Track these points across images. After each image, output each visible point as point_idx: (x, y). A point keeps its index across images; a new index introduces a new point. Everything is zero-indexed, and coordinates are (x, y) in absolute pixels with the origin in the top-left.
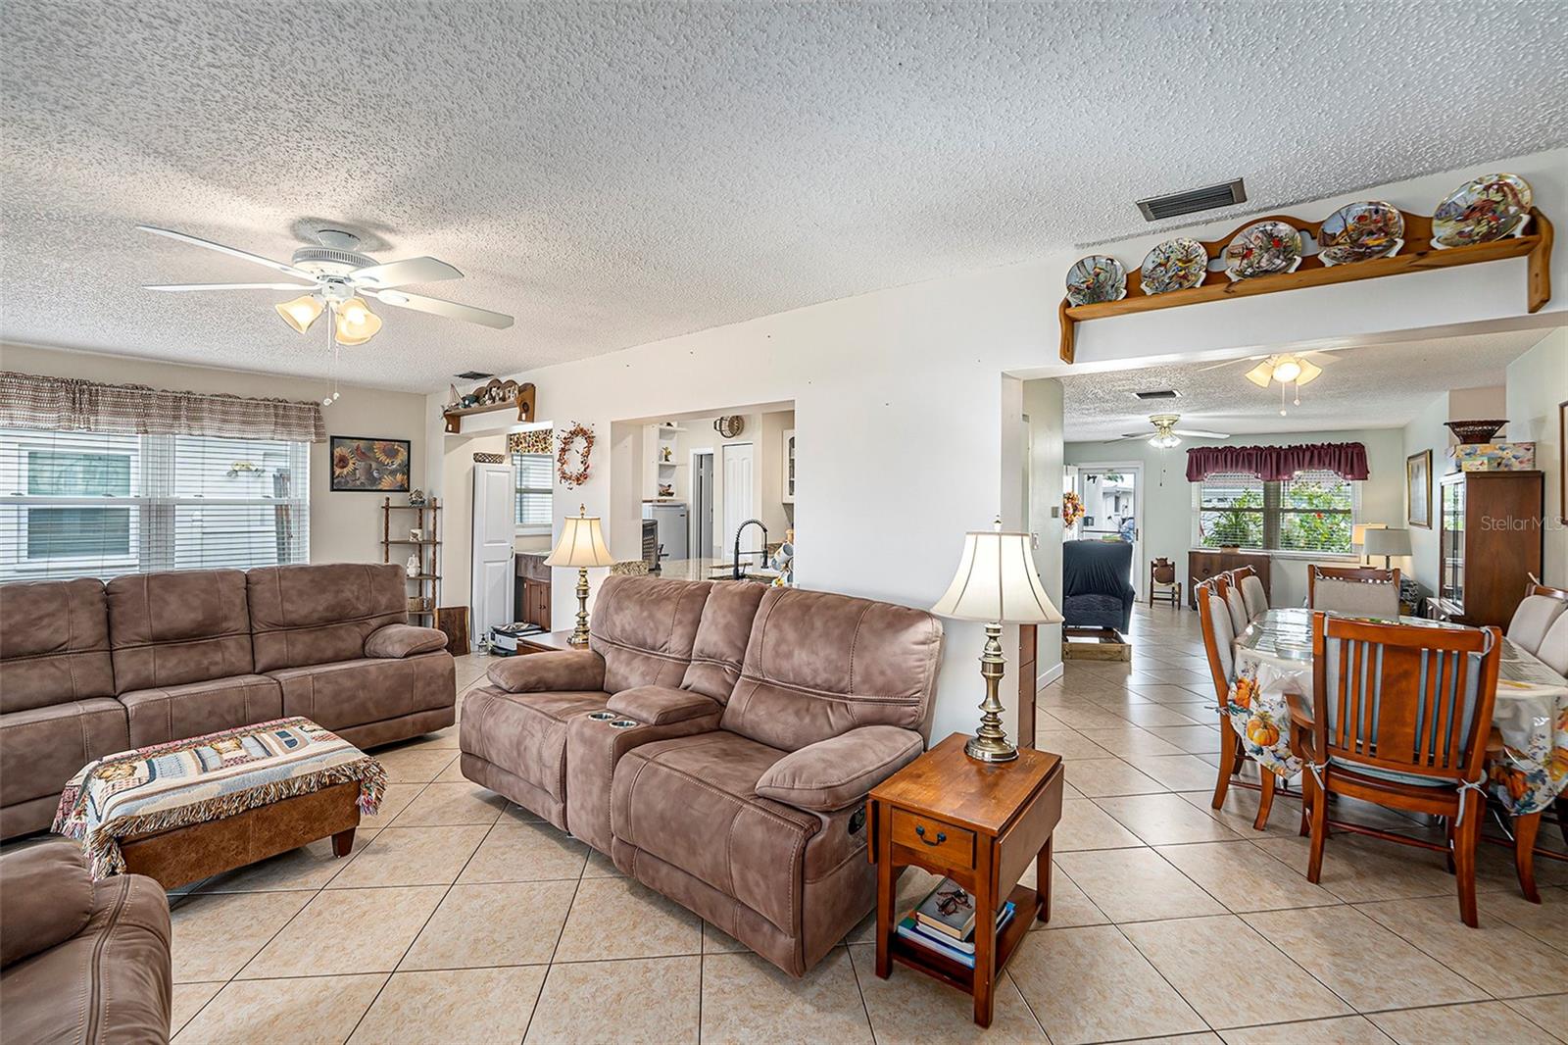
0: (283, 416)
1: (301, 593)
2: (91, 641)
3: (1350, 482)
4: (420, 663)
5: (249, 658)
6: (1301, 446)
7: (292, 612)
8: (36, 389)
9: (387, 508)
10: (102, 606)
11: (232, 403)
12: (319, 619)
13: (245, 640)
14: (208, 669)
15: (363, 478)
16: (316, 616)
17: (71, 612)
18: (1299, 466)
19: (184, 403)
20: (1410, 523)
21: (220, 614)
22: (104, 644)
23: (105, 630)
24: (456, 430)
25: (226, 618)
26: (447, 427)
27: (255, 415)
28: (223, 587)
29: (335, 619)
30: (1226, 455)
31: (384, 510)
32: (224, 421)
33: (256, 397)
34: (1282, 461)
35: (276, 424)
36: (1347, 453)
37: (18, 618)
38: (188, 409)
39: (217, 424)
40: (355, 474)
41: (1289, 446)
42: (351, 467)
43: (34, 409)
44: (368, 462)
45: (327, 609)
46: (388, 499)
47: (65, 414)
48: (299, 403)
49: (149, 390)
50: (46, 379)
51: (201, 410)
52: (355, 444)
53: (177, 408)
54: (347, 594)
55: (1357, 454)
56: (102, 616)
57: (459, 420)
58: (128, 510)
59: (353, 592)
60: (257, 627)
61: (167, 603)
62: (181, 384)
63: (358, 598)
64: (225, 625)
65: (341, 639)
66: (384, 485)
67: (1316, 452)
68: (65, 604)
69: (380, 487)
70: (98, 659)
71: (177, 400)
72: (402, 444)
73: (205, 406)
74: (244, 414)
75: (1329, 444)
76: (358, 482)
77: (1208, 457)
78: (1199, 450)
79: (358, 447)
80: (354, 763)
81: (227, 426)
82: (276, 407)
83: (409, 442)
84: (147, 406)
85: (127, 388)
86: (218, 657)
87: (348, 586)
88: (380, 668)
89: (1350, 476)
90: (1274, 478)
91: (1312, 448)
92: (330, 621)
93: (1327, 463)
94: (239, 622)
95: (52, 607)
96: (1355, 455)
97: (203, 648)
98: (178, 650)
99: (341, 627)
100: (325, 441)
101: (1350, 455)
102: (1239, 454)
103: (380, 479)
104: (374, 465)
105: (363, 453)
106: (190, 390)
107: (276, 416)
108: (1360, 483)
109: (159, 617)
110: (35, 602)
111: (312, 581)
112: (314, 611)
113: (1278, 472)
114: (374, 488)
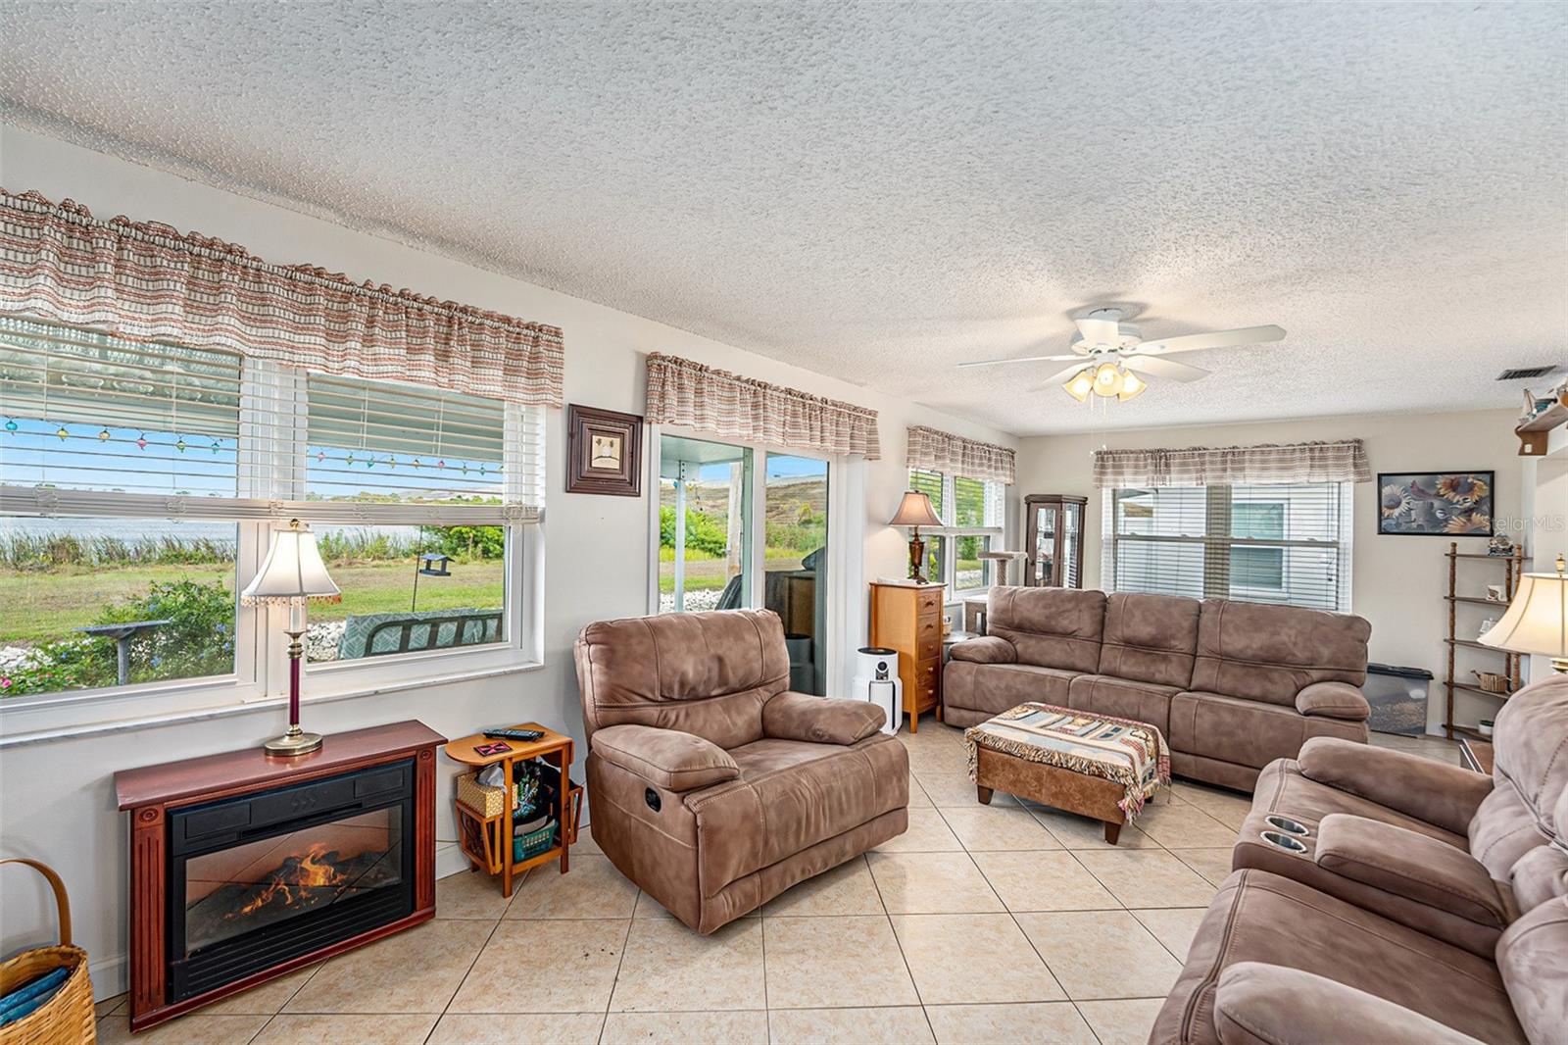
0: (1321, 458)
1: (1237, 628)
2: (1089, 634)
4: (1315, 725)
5: (1187, 675)
7: (1227, 644)
8: (1137, 459)
9: (1453, 556)
10: (1100, 611)
11: (1270, 452)
12: (1254, 656)
13: (1188, 660)
14: (1154, 674)
15: (1421, 521)
16: (1250, 652)
17: (1080, 611)
19: (1229, 457)
21: (1169, 633)
22: (1096, 638)
23: (1099, 628)
24: (1541, 449)
25: (1173, 637)
26: (1523, 448)
27: (1292, 460)
28: (1175, 611)
29: (1268, 662)
31: (1449, 559)
32: (1263, 469)
33: (1292, 443)
35: (1312, 466)
37: (1053, 609)
38: (1232, 462)
39: (1256, 473)
40: (1410, 515)
42: (1404, 507)
43: (1136, 473)
44: (1429, 501)
45: (1261, 649)
46: (1454, 545)
47: (1151, 475)
48: (1337, 443)
49: (1204, 449)
50: (1141, 452)
51: (1244, 461)
52: (1410, 480)
53: (1224, 462)
54: (1285, 638)
56: (1099, 618)
57: (1547, 435)
58: (1282, 550)
59: (1290, 636)
60: (1200, 651)
61: (1134, 616)
62: (1226, 441)
63: (1295, 644)
64: (1173, 643)
65: (1271, 681)
66: (1452, 527)
68: (1077, 605)
69: (1446, 530)
70: (1091, 647)
71: (1224, 454)
72: (1480, 477)
73: (1247, 457)
74: (1281, 460)
76: (1414, 525)
79: (1414, 484)
80: (1118, 767)
81: (1265, 473)
82: (1311, 450)
83: (1492, 473)
84: (1203, 463)
85: (1189, 450)
86: (1162, 667)
87: (1287, 630)
88: (1265, 715)
92: (1266, 661)
94: (1183, 644)
95: (1070, 606)
97: (1155, 657)
98: (1138, 654)
99: (1276, 670)
100: (1370, 480)
103: (1446, 520)
104: (1437, 504)
105: (1422, 491)
106: (1235, 445)
107: (1312, 459)
109: (1128, 626)
110: (1063, 601)
111: (1250, 619)
112: (1248, 647)
114: (1437, 531)
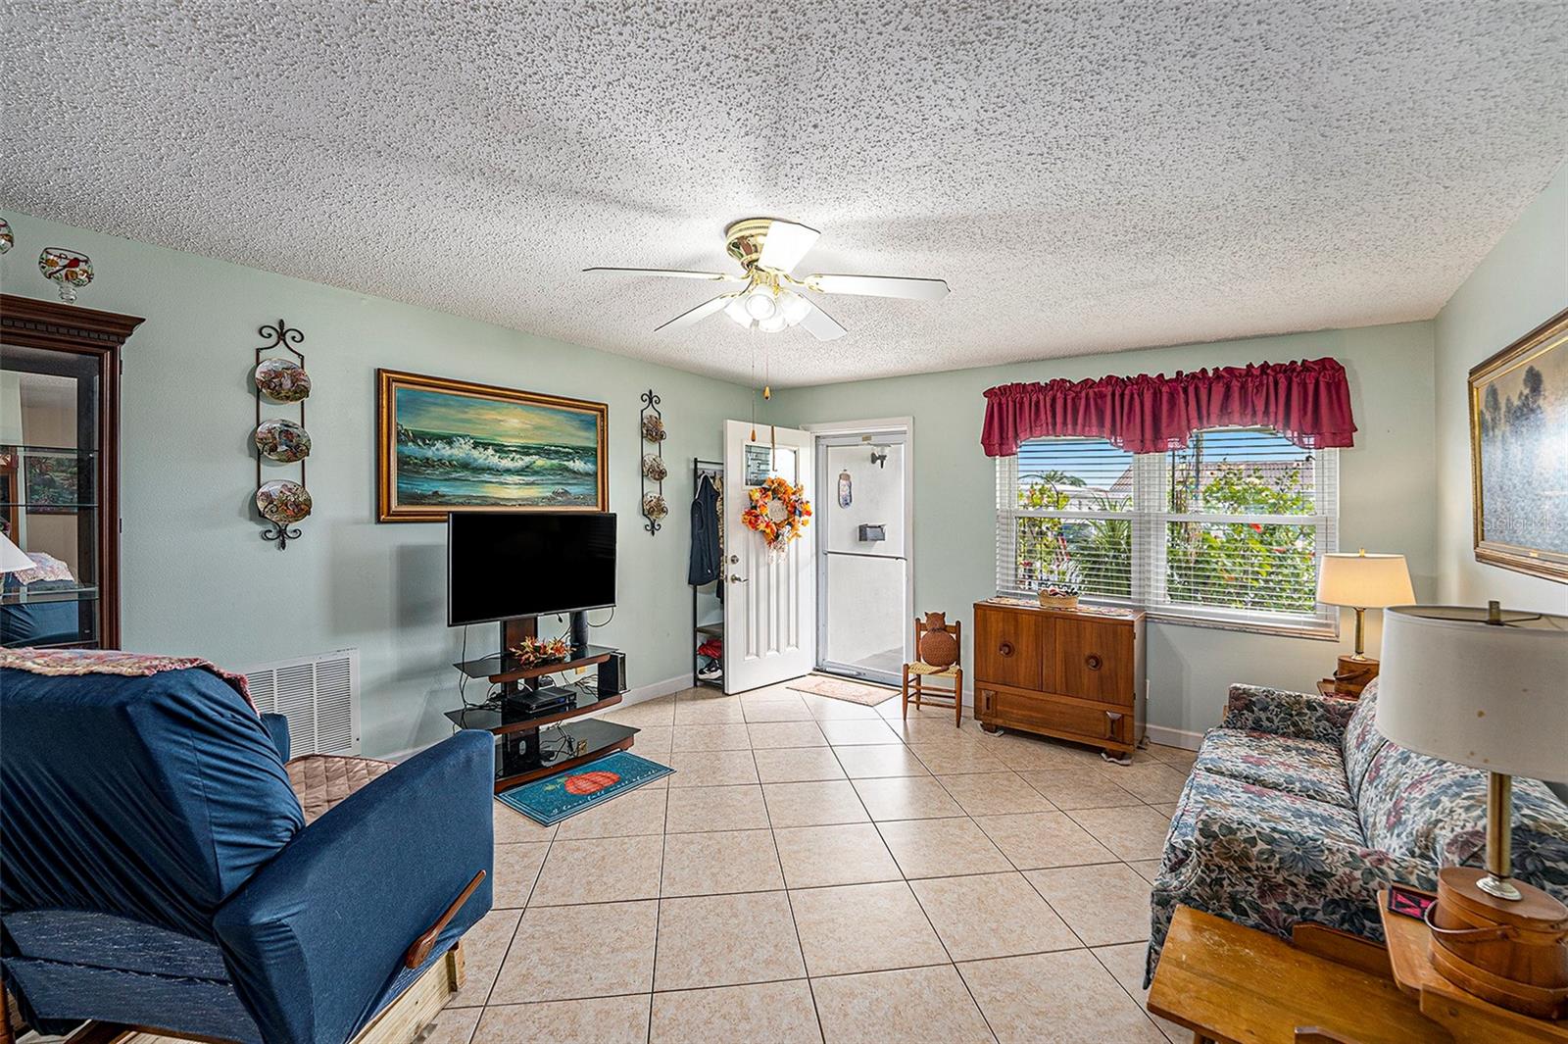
3: (1314, 453)
6: (1204, 371)
18: (1200, 418)
20: (1480, 557)
30: (1054, 400)
34: (1165, 407)
36: (1304, 386)
41: (1179, 373)
55: (1328, 385)
67: (1236, 385)
75: (1265, 366)
77: (1022, 404)
78: (1004, 390)
89: (1312, 441)
90: (1148, 443)
91: (1227, 377)
93: (1260, 408)
96: (1322, 386)
101: (1311, 388)
102: (1078, 394)
108: (1333, 454)
113: (1157, 436)
